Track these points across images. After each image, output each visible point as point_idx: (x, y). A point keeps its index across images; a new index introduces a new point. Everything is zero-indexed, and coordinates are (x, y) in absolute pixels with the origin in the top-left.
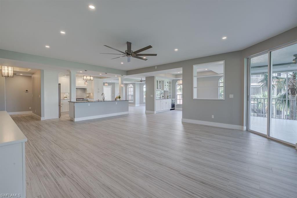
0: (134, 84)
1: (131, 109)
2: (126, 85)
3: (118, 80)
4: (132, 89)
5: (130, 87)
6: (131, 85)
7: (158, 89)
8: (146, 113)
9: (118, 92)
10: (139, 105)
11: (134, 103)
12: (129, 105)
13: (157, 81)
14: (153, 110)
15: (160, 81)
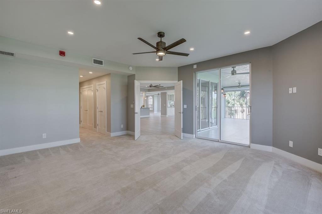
0: (153, 96)
1: (151, 115)
2: (147, 97)
3: (143, 94)
4: (152, 100)
5: (150, 98)
6: (151, 97)
7: (169, 100)
8: (161, 117)
9: (143, 103)
10: (157, 112)
11: (153, 111)
12: (150, 112)
13: (169, 95)
14: (166, 114)
15: (171, 95)
